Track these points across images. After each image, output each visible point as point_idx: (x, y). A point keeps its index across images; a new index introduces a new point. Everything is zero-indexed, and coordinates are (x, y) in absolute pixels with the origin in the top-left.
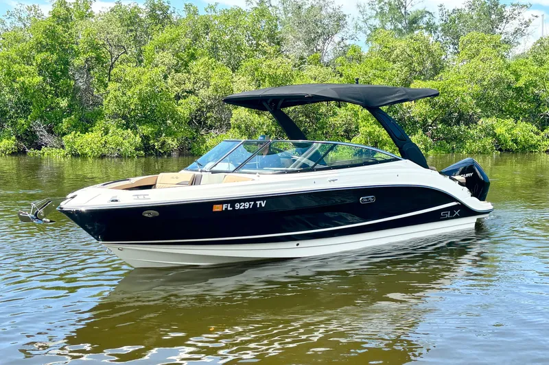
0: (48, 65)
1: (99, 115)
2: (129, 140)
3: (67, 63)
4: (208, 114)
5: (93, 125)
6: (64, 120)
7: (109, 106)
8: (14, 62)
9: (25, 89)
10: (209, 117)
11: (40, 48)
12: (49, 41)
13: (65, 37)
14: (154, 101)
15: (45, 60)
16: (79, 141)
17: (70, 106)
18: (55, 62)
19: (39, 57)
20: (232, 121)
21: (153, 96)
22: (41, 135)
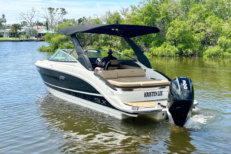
0: (148, 21)
1: (165, 40)
2: (173, 50)
3: (155, 20)
4: (211, 40)
5: (162, 43)
6: (153, 42)
7: (168, 37)
8: (137, 20)
10: (211, 41)
11: (146, 14)
12: (149, 12)
13: (155, 10)
14: (185, 34)
16: (154, 50)
17: (156, 37)
18: (150, 20)
19: (146, 18)
20: (218, 42)
21: (185, 32)
22: (143, 48)
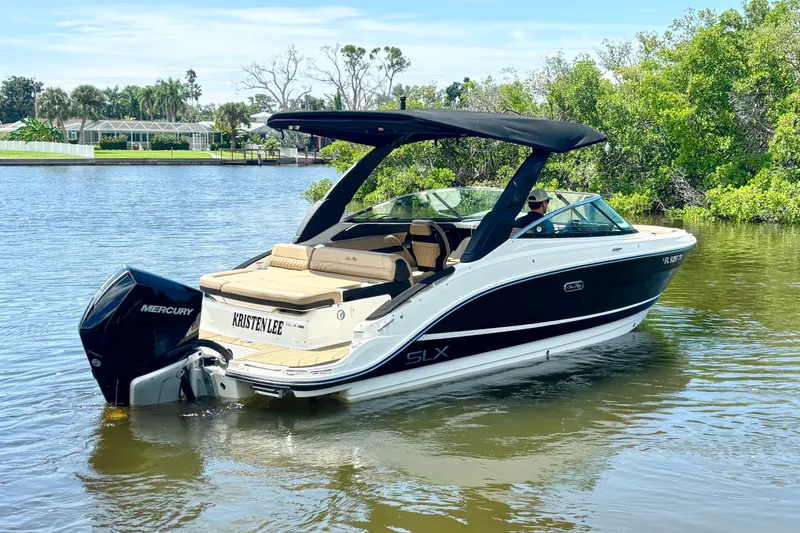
0: (702, 91)
1: (766, 161)
3: (728, 88)
5: (754, 173)
6: (718, 168)
7: (777, 149)
8: (662, 88)
9: (671, 125)
11: (695, 66)
12: (707, 58)
13: (728, 52)
15: (697, 85)
16: (725, 198)
17: (732, 148)
18: (712, 88)
19: (693, 79)
22: (682, 189)
